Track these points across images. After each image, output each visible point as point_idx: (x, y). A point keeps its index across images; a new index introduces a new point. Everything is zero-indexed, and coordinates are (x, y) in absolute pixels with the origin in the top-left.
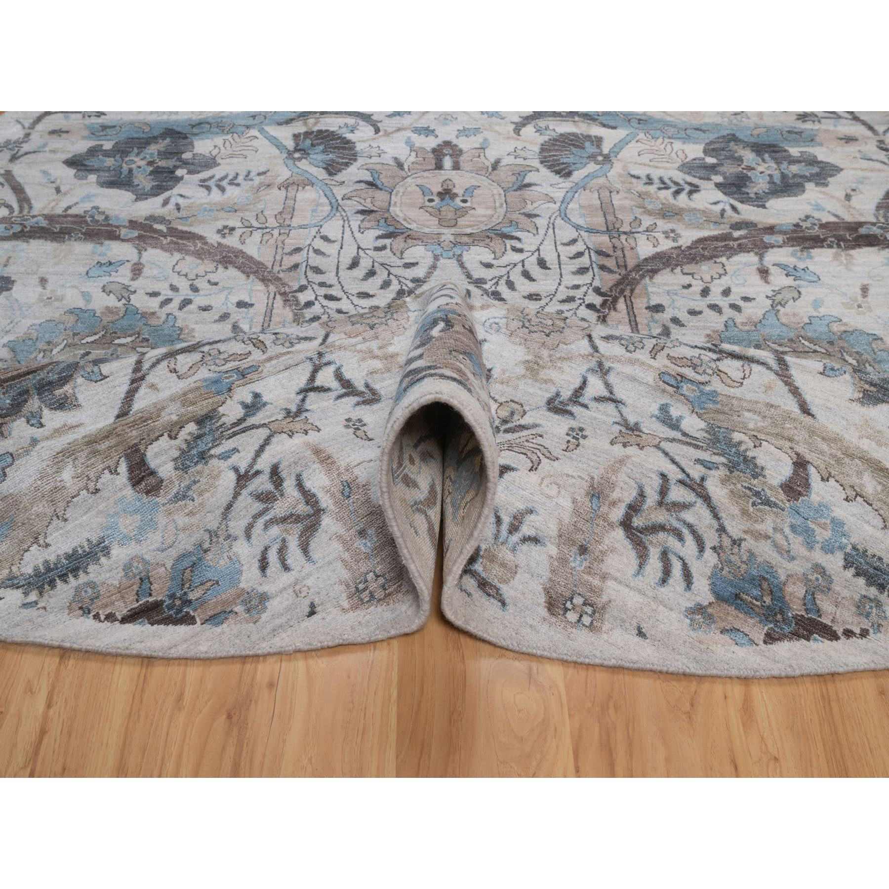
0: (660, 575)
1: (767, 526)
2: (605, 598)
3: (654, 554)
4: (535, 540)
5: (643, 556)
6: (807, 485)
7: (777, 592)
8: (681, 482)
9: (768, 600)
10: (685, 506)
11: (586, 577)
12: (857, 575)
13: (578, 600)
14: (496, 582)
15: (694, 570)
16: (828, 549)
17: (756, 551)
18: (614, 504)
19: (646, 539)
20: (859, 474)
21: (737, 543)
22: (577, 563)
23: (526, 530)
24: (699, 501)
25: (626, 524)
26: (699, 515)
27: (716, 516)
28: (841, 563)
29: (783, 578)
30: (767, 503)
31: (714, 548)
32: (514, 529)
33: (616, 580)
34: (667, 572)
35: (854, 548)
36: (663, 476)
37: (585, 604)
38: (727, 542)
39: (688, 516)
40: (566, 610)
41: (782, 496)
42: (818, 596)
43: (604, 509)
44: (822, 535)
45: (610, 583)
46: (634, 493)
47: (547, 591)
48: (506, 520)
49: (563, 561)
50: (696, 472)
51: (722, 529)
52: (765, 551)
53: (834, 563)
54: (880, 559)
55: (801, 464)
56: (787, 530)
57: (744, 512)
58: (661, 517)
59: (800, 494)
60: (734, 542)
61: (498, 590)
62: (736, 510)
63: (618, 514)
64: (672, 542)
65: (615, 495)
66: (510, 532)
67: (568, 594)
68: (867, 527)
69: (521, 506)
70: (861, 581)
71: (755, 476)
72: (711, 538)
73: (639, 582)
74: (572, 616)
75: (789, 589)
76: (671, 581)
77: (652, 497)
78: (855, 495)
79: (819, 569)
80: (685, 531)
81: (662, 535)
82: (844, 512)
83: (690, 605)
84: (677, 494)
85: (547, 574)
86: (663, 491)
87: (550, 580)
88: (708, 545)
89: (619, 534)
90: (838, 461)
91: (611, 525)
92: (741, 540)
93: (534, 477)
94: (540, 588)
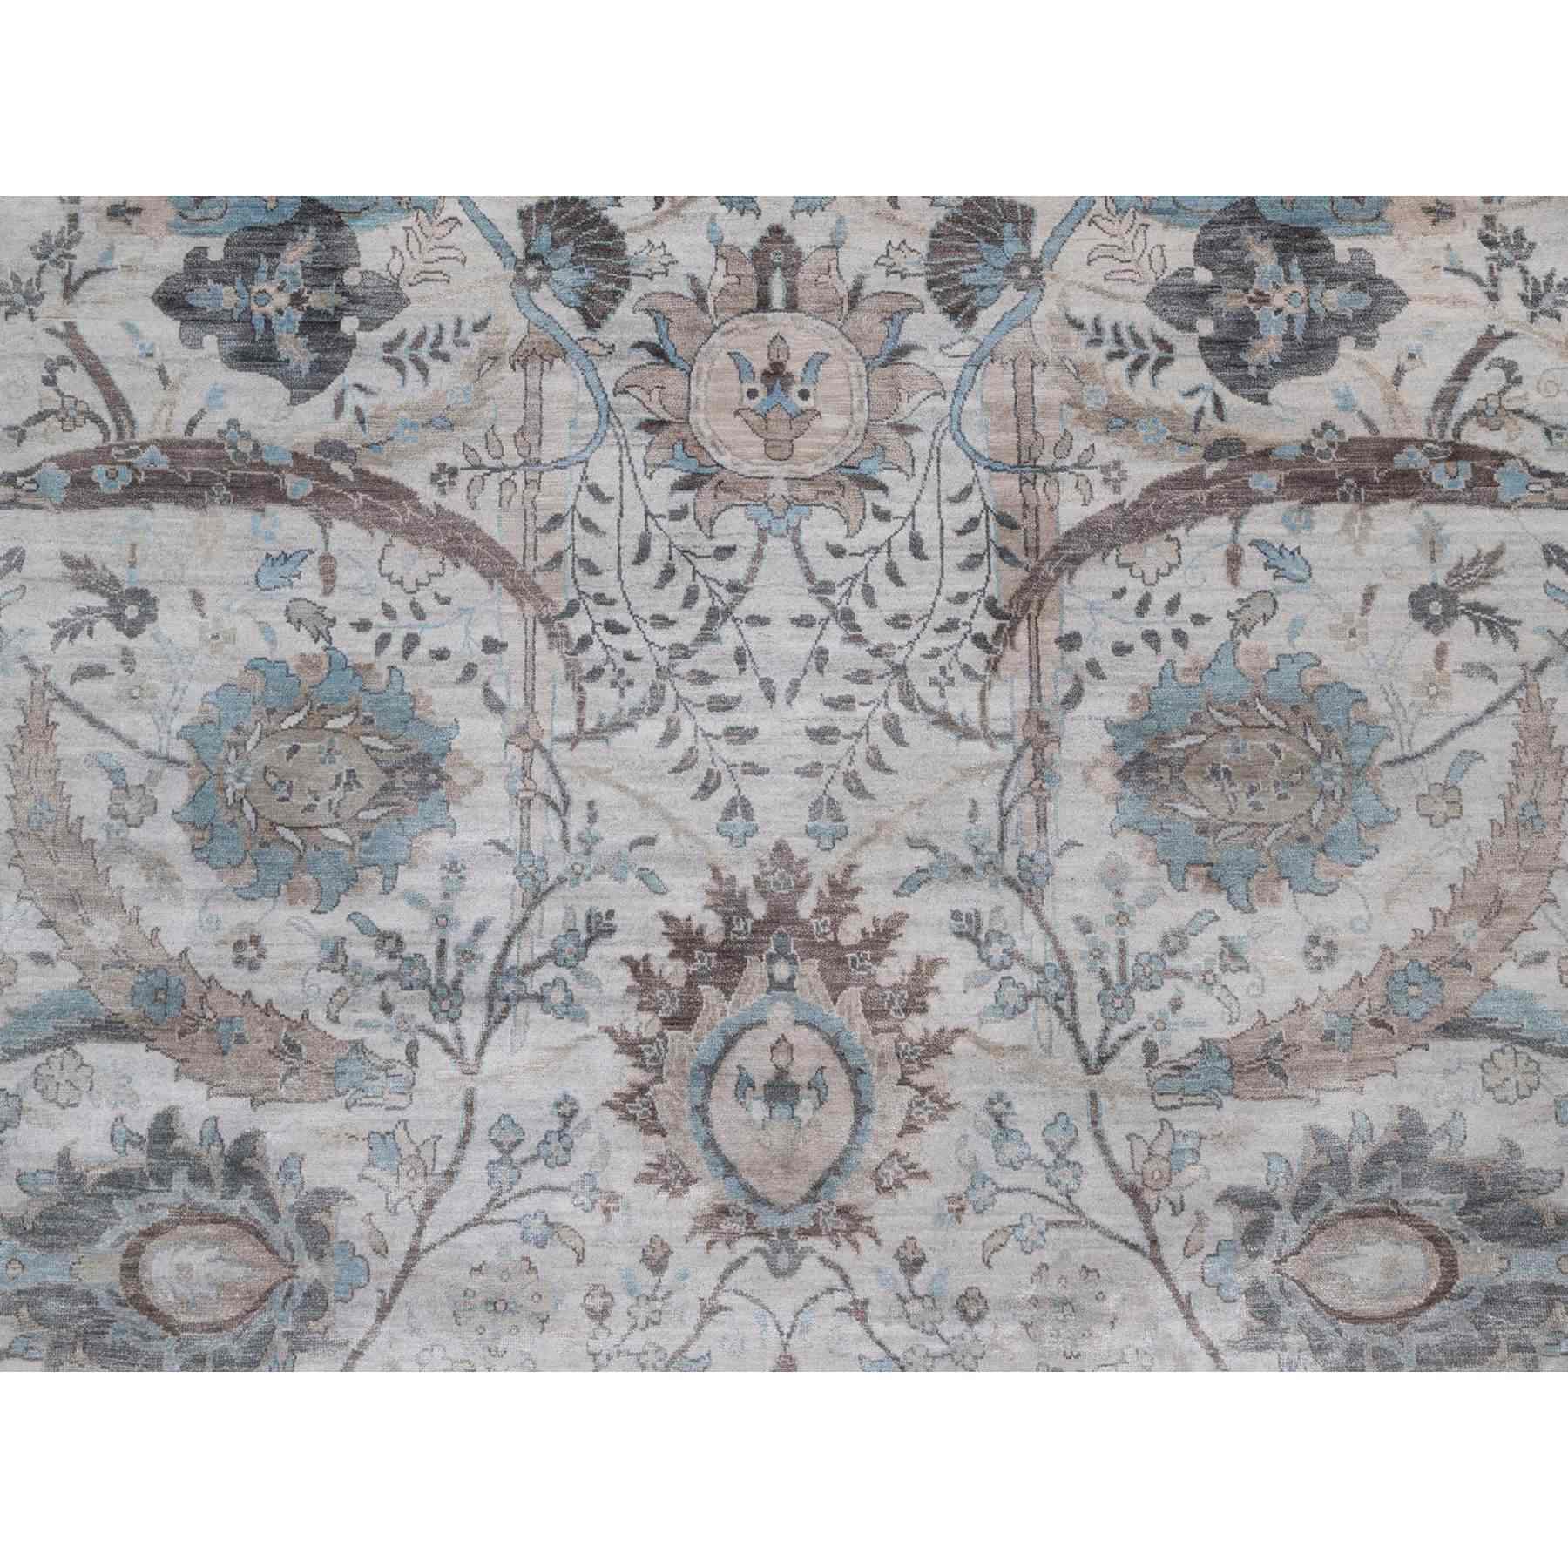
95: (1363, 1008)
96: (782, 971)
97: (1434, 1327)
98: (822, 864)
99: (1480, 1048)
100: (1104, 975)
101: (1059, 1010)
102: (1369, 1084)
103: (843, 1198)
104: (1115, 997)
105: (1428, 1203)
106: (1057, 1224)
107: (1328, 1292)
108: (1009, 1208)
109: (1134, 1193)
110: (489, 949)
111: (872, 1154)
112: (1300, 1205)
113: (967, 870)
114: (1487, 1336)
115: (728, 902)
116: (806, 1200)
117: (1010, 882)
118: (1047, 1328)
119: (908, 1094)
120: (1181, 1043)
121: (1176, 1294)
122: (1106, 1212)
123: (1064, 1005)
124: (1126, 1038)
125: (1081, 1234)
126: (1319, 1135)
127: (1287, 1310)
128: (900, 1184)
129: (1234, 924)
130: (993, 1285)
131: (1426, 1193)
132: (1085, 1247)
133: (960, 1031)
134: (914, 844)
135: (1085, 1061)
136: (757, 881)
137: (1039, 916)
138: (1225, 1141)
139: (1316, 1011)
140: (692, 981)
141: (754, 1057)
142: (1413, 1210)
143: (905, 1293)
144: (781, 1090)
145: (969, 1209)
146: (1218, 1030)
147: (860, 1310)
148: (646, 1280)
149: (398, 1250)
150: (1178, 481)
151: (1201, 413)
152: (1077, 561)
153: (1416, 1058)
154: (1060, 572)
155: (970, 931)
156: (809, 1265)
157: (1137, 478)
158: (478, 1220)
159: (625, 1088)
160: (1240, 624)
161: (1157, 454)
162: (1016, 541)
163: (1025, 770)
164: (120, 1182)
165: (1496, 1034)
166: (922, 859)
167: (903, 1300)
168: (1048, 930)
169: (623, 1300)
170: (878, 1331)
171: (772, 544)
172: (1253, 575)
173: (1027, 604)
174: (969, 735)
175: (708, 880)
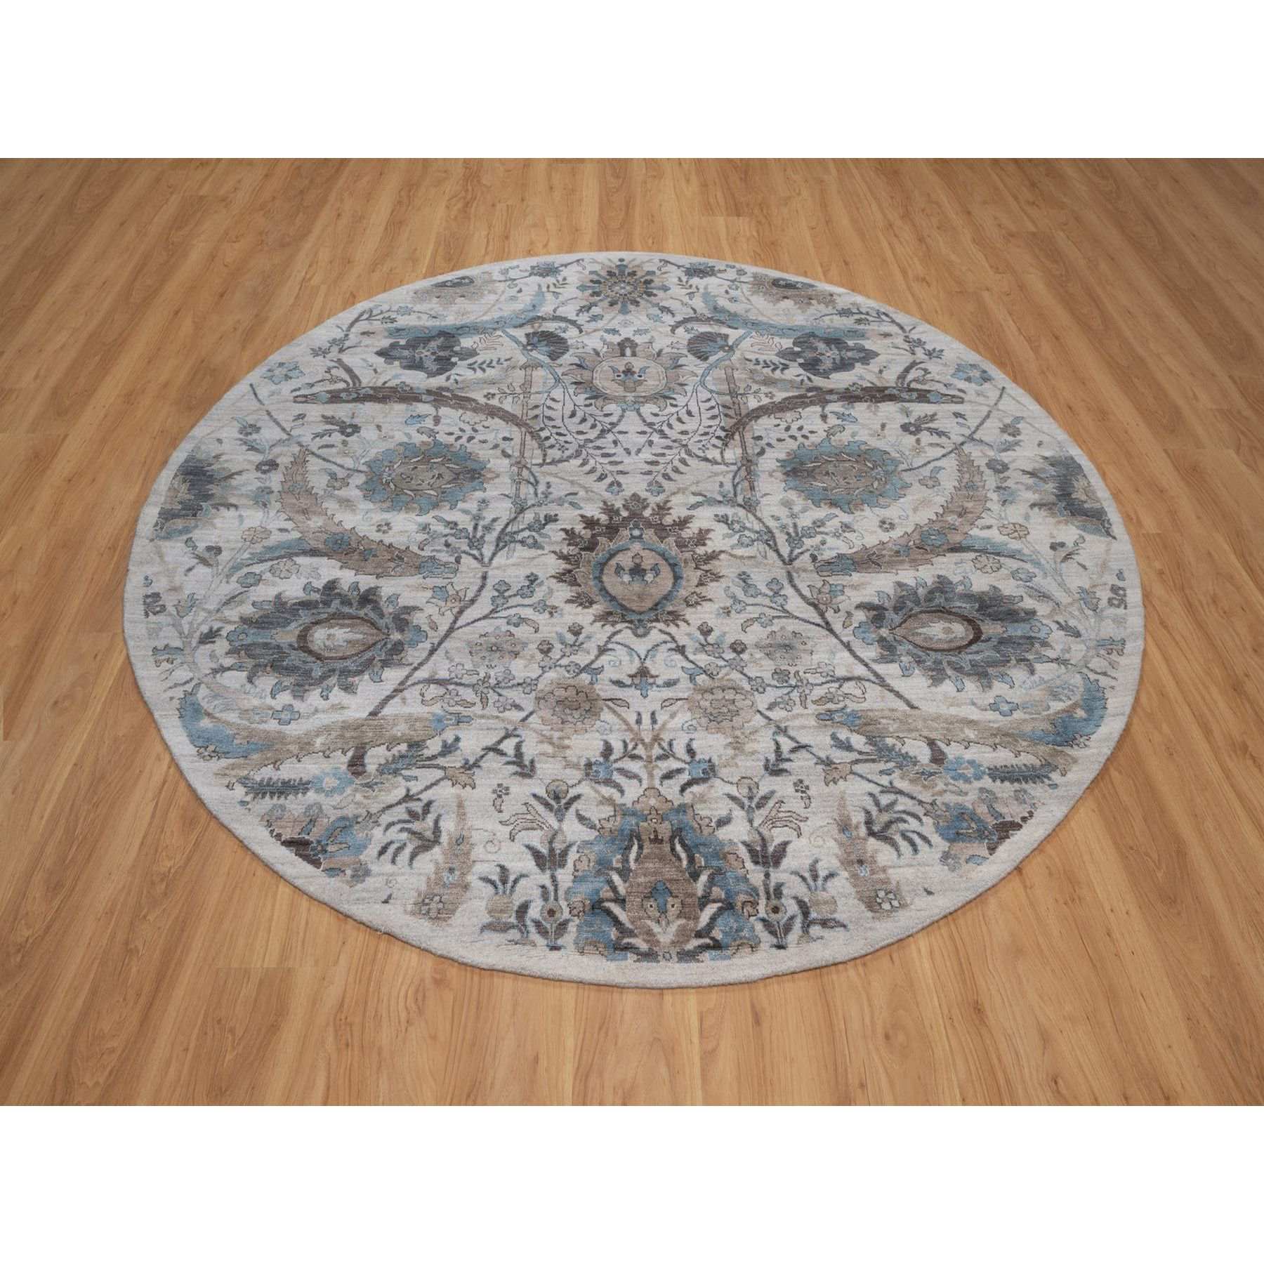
0: (910, 849)
1: (940, 786)
2: (894, 883)
3: (898, 838)
4: (831, 875)
5: (894, 845)
6: (942, 753)
7: (973, 817)
8: (882, 792)
9: (973, 825)
10: (893, 803)
11: (874, 876)
12: (1002, 781)
13: (881, 894)
14: (830, 916)
15: (925, 834)
16: (978, 778)
17: (946, 801)
18: (857, 827)
19: (889, 833)
20: (962, 730)
21: (933, 804)
22: (864, 872)
23: (822, 873)
24: (898, 796)
25: (871, 833)
26: (903, 804)
27: (913, 798)
28: (990, 780)
29: (971, 807)
30: (931, 774)
31: (925, 815)
32: (815, 877)
33: (890, 867)
34: (913, 844)
35: (989, 769)
36: (871, 794)
37: (886, 894)
38: (929, 807)
39: (899, 808)
40: (880, 904)
41: (935, 766)
42: (995, 806)
43: (854, 833)
44: (970, 772)
45: (890, 871)
46: (863, 814)
47: (861, 899)
48: (807, 875)
49: (854, 876)
50: (885, 781)
51: (921, 802)
52: (950, 798)
53: (987, 782)
54: (1006, 766)
55: (931, 743)
56: (952, 781)
57: (924, 787)
58: (885, 817)
59: (943, 759)
60: (931, 804)
61: (834, 919)
62: (919, 788)
63: (863, 831)
64: (902, 826)
65: (854, 821)
66: (815, 880)
67: (873, 894)
68: (986, 755)
69: (809, 861)
70: (1007, 784)
71: (915, 765)
72: (920, 811)
73: (903, 861)
74: (886, 906)
75: (979, 811)
76: (919, 848)
77: (874, 811)
78: (968, 744)
79: (982, 790)
80: (904, 816)
81: (894, 826)
82: (968, 755)
83: (939, 855)
84: (885, 800)
85: (853, 890)
86: (877, 803)
87: (857, 892)
88: (921, 815)
89: (872, 840)
90: (948, 730)
91: (864, 839)
92: (934, 801)
93: (803, 840)
94: (856, 901)
95: (911, 543)
96: (636, 533)
97: (977, 652)
98: (654, 500)
99: (972, 555)
100: (788, 534)
101: (769, 545)
102: (920, 568)
103: (671, 608)
104: (795, 539)
105: (960, 607)
106: (779, 617)
107: (918, 640)
108: (753, 612)
109: (815, 606)
110: (498, 527)
111: (683, 593)
112: (897, 609)
113: (720, 502)
114: (1004, 656)
115: (610, 510)
116: (651, 609)
117: (740, 505)
118: (778, 655)
119: (699, 573)
120: (828, 555)
121: (842, 642)
122: (801, 612)
123: (771, 543)
124: (802, 553)
125: (790, 621)
126: (900, 585)
127: (899, 647)
128: (697, 603)
129: (846, 518)
130: (749, 638)
131: (958, 604)
132: (792, 625)
133: (722, 552)
134: (694, 494)
135: (783, 561)
136: (624, 506)
137: (755, 516)
138: (855, 587)
139: (890, 545)
140: (593, 536)
141: (625, 560)
142: (953, 610)
143: (703, 642)
144: (637, 571)
145: (733, 612)
146: (844, 549)
147: (681, 650)
148: (570, 638)
149: (443, 628)
150: (796, 397)
151: (802, 380)
152: (758, 417)
153: (941, 559)
154: (751, 420)
155: (724, 520)
156: (654, 633)
157: (780, 396)
158: (485, 617)
159: (561, 571)
160: (830, 433)
161: (786, 391)
162: (731, 413)
163: (743, 473)
164: (305, 605)
165: (976, 551)
166: (700, 499)
167: (703, 645)
168: (760, 520)
169: (558, 646)
170: (691, 657)
171: (628, 413)
172: (833, 421)
173: (738, 429)
174: (717, 463)
175: (601, 505)
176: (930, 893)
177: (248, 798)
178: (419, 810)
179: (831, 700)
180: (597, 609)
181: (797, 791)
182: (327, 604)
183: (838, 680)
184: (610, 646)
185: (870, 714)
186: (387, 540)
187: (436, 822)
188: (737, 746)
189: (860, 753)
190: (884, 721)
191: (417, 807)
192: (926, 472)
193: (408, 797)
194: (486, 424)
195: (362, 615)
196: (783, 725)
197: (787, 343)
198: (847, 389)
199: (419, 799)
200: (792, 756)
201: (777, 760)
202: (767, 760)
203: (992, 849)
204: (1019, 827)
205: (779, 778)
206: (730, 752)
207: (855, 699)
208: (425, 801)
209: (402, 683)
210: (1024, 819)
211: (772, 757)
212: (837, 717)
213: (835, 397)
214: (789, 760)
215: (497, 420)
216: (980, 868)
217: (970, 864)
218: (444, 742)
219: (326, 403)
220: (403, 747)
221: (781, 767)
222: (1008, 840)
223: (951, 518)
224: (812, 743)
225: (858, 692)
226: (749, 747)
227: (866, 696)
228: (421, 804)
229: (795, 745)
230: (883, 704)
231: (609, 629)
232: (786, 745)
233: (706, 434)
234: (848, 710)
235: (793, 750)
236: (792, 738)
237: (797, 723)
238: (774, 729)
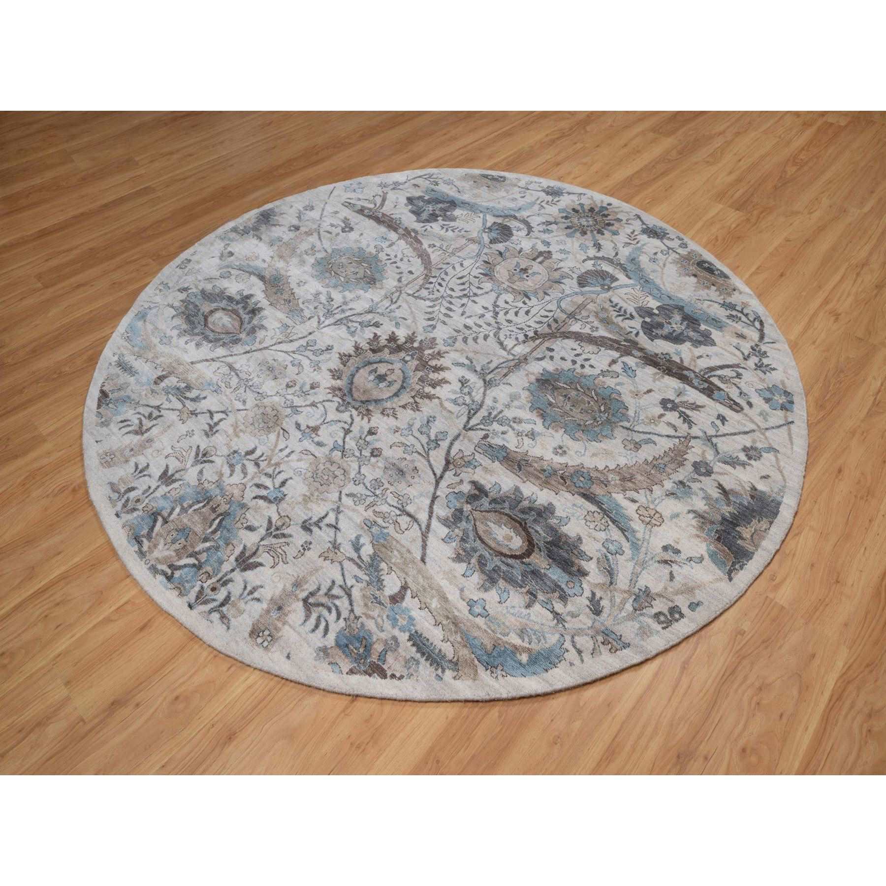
0: (313, 627)
1: (375, 613)
2: (280, 634)
3: (314, 616)
4: (258, 600)
5: (308, 617)
6: (403, 598)
7: (368, 648)
8: (341, 586)
9: (361, 650)
10: (337, 597)
11: (276, 622)
12: (413, 645)
13: (267, 633)
14: (230, 617)
15: (330, 628)
16: (402, 630)
17: (366, 624)
18: (303, 590)
19: (313, 609)
20: (433, 597)
21: (357, 618)
22: (274, 615)
23: (256, 595)
24: (346, 596)
25: (305, 600)
26: (343, 604)
27: (351, 604)
28: (407, 638)
29: (375, 640)
30: (380, 603)
31: (345, 619)
32: (251, 593)
33: (290, 625)
34: (317, 626)
35: (416, 632)
36: (333, 582)
37: (269, 635)
38: (352, 617)
39: (337, 602)
40: (259, 636)
41: (388, 600)
42: (389, 653)
43: (298, 592)
44: (402, 622)
45: (287, 627)
46: (315, 587)
47: (253, 625)
48: (249, 588)
49: (268, 611)
50: (350, 582)
51: (352, 611)
52: (370, 625)
53: (403, 637)
54: (428, 640)
55: (405, 588)
56: (385, 617)
57: (366, 605)
58: (324, 600)
59: (397, 602)
60: (356, 617)
61: (229, 620)
62: (362, 604)
63: (304, 595)
64: (325, 612)
65: (305, 587)
66: (248, 594)
67: (263, 628)
68: (426, 623)
69: (259, 583)
70: (414, 649)
71: (378, 590)
72: (345, 614)
73: (302, 630)
74: (259, 640)
75: (375, 646)
76: (317, 631)
77: (323, 590)
78: (425, 606)
79: (395, 639)
80: (334, 609)
81: (321, 608)
82: (416, 613)
83: (321, 645)
84: (336, 591)
85: (257, 617)
86: (330, 589)
87: (258, 620)
88: (343, 616)
89: (301, 604)
90: (425, 590)
91: (298, 600)
92: (360, 617)
93: (271, 571)
94: (251, 623)
95: (561, 472)
96: (408, 358)
97: (508, 565)
98: (441, 347)
99: (593, 508)
100: (490, 414)
101: (470, 412)
102: (545, 490)
103: (371, 408)
104: (489, 419)
105: (537, 532)
106: (419, 454)
107: (481, 528)
108: (410, 440)
109: (448, 462)
110: (348, 313)
111: (388, 405)
112: (494, 501)
113: (476, 371)
114: (523, 581)
115: (411, 339)
116: (362, 402)
117: (484, 380)
118: (390, 472)
119: (411, 400)
120: (497, 441)
121: (435, 493)
122: (435, 461)
123: (472, 412)
124: (482, 429)
125: (423, 460)
126: (517, 489)
127: (464, 523)
128: (388, 415)
129: (539, 427)
130: (387, 452)
131: (538, 528)
132: (421, 463)
133: (438, 398)
134: (467, 358)
135: (465, 426)
136: (421, 341)
137: (485, 391)
138: (486, 470)
139: (545, 463)
140: (385, 346)
141: (382, 369)
142: (530, 530)
143: (363, 437)
144: (381, 378)
145: (399, 433)
146: (512, 446)
147: (347, 432)
148: (308, 387)
149: (265, 345)
150: (610, 339)
151: (631, 332)
152: (568, 338)
153: (568, 496)
154: (560, 337)
155: (463, 382)
156: (347, 414)
157: (602, 332)
158: (286, 352)
159: (346, 353)
160: (603, 373)
161: (610, 332)
162: (554, 325)
163: (512, 363)
164: (230, 299)
165: (601, 509)
166: (467, 362)
167: (361, 438)
168: (484, 394)
169: (297, 388)
170: (347, 439)
171: (493, 293)
172: (617, 368)
173: (544, 337)
174: (504, 349)
175: (410, 333)
176: (288, 657)
177: (113, 364)
178: (154, 416)
179: (384, 518)
180: (338, 383)
181: (302, 546)
182: (238, 303)
183: (404, 511)
184: (318, 405)
185: (394, 543)
186: (296, 290)
187: (154, 426)
188: (307, 499)
189: (359, 557)
190: (396, 553)
191: (156, 413)
192: (638, 438)
193: (158, 408)
194: (411, 259)
195: (243, 317)
196: (341, 509)
197: (653, 304)
198: (657, 355)
199: (160, 411)
200: (324, 528)
201: (315, 523)
202: (310, 519)
203: (351, 672)
204: (384, 676)
205: (303, 532)
206: (300, 499)
207: (398, 529)
208: (161, 414)
209: (218, 358)
210: (393, 676)
211: (315, 519)
212: (375, 529)
213: (639, 354)
214: (320, 528)
215: (419, 260)
216: (331, 674)
217: (330, 667)
218: (200, 395)
219: (355, 211)
220: (183, 385)
221: (312, 528)
222: (367, 677)
223: (613, 478)
224: (343, 530)
225: (404, 526)
226: (310, 505)
227: (406, 532)
228: (158, 414)
229: (334, 524)
230: (409, 544)
231: (330, 396)
232: (331, 519)
233: (522, 329)
234: (385, 531)
235: (329, 525)
236: (337, 519)
237: (350, 514)
238: (335, 507)
